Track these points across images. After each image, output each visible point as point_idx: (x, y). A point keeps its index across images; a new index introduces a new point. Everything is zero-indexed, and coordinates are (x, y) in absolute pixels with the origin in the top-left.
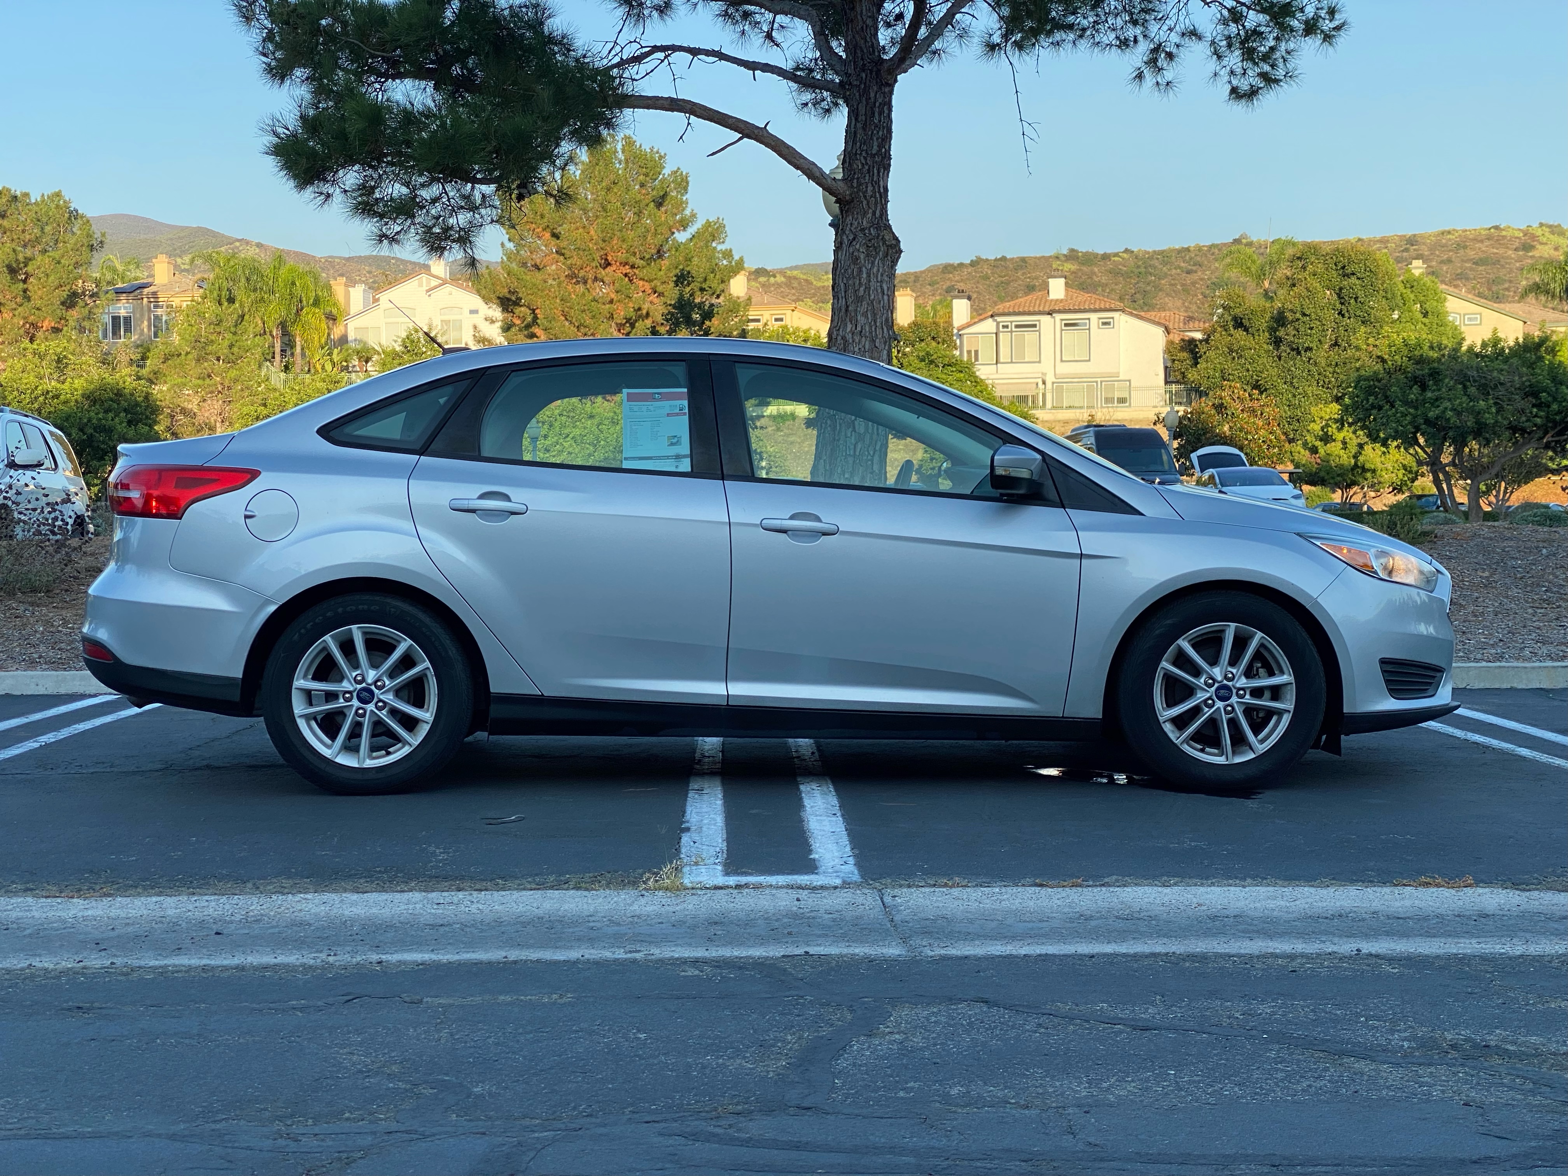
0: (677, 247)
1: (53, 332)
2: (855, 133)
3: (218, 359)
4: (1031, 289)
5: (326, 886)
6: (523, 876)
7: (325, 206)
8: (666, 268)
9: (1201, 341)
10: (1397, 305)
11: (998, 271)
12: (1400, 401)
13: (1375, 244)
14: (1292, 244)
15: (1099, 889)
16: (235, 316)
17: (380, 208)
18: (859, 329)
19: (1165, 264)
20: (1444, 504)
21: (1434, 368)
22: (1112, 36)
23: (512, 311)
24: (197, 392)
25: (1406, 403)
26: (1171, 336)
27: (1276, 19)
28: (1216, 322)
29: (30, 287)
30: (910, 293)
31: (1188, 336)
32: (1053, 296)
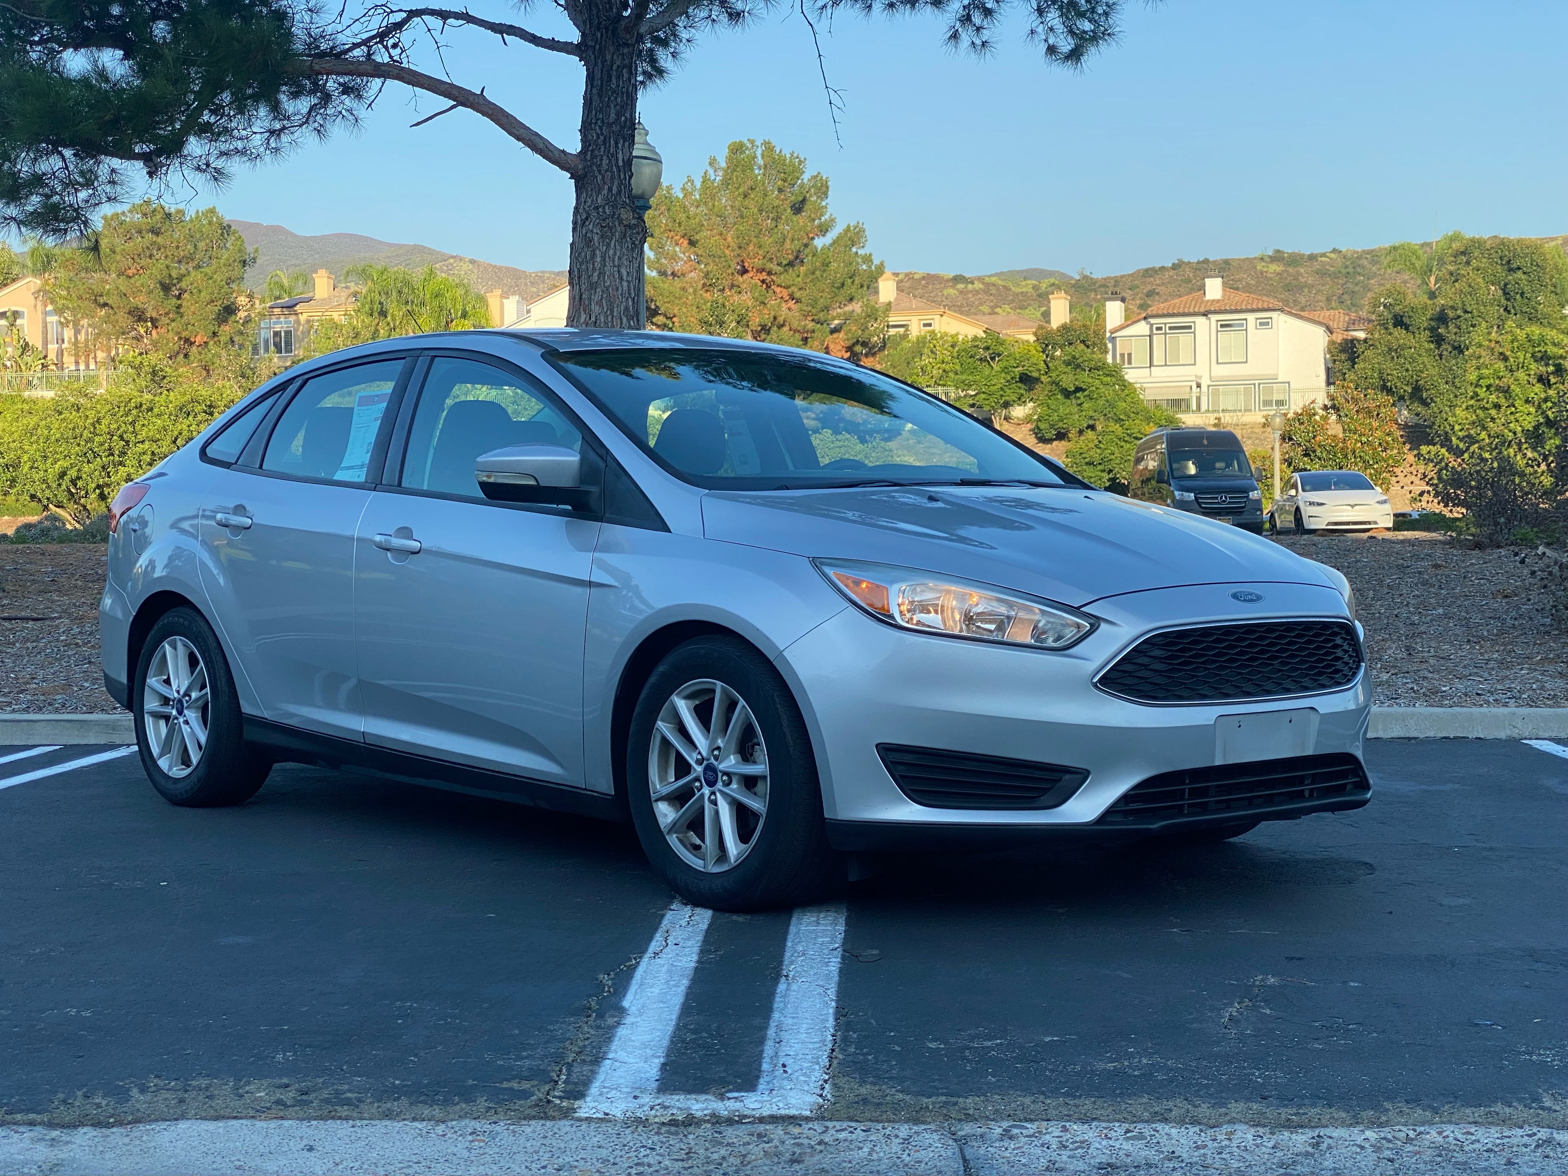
0: (816, 253)
2: (591, 99)
8: (803, 273)
9: (1361, 341)
11: (1200, 273)
14: (1456, 239)
19: (1374, 263)
26: (1334, 337)
28: (1377, 321)
29: (184, 303)
30: (1065, 295)
31: (1352, 336)
32: (1209, 296)
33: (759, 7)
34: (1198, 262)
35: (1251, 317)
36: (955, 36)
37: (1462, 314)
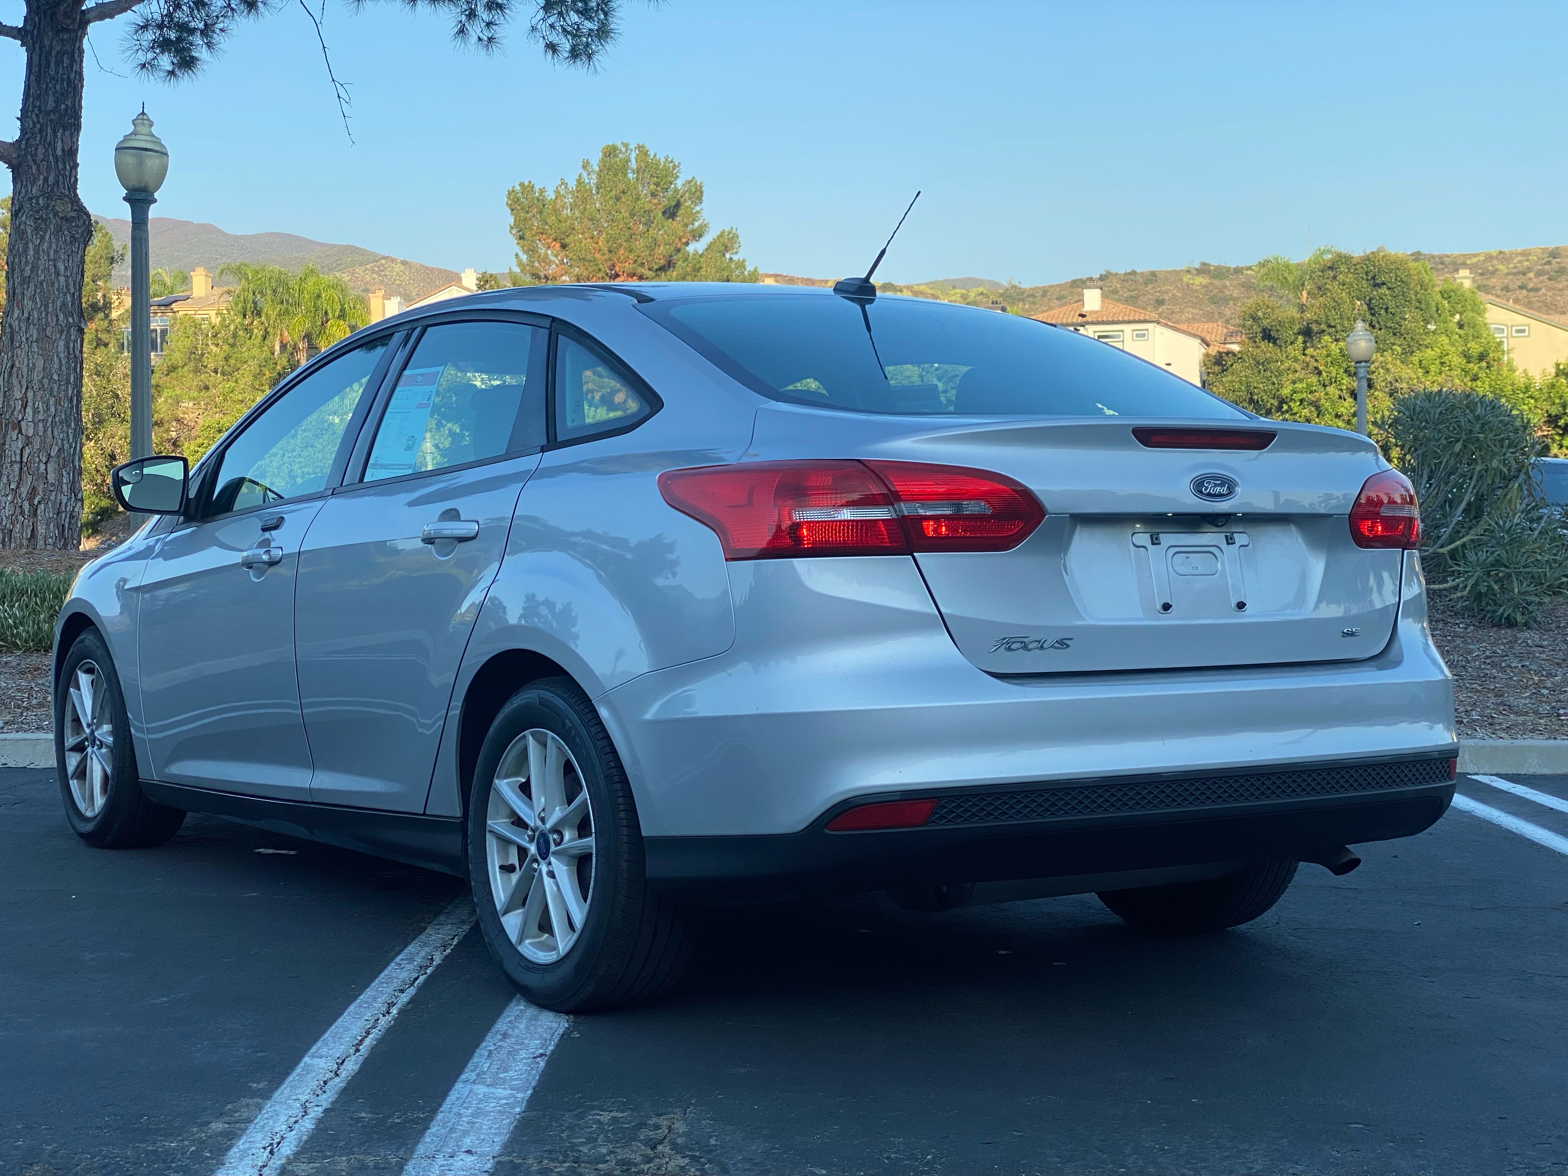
0: (689, 258)
3: (215, 371)
10: (1433, 317)
24: (195, 405)
26: (1207, 348)
31: (1227, 349)
32: (1088, 307)
35: (1128, 328)
36: (462, 31)
37: (1326, 328)
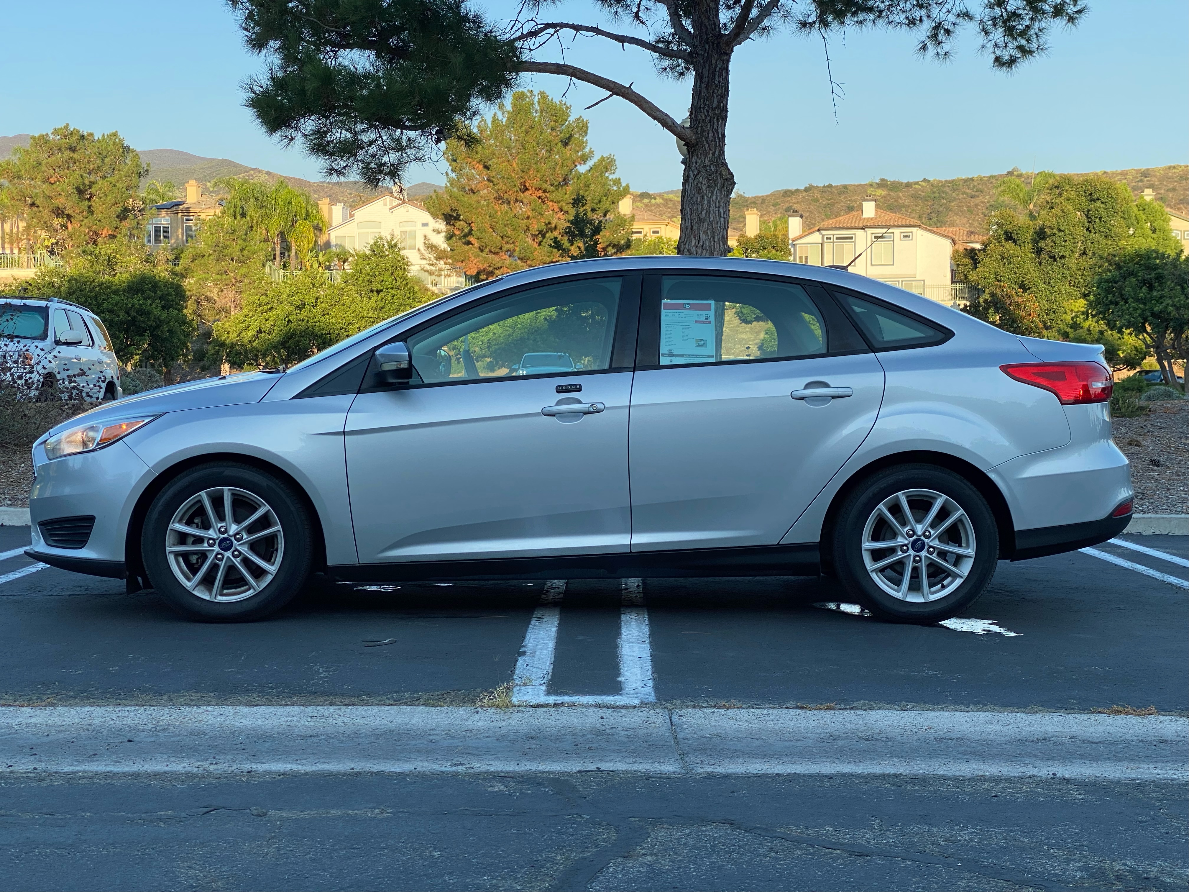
0: (579, 176)
1: (111, 238)
2: (700, 91)
3: (232, 260)
4: (850, 209)
5: (226, 699)
6: (383, 694)
7: (290, 146)
8: (569, 192)
9: (979, 250)
10: (1133, 224)
11: (826, 195)
12: (1133, 298)
13: (1116, 176)
14: (1051, 175)
15: (848, 712)
16: (245, 227)
17: (331, 148)
18: (701, 243)
19: (954, 190)
20: (1166, 378)
21: (1159, 273)
22: (903, 16)
23: (453, 225)
24: (217, 285)
25: (1137, 300)
26: (957, 247)
27: (1031, 4)
28: (992, 236)
29: (94, 204)
30: (756, 212)
31: (971, 246)
32: (865, 215)
33: (778, 24)
34: (824, 187)
35: (897, 231)
36: (924, 48)
37: (1057, 232)
